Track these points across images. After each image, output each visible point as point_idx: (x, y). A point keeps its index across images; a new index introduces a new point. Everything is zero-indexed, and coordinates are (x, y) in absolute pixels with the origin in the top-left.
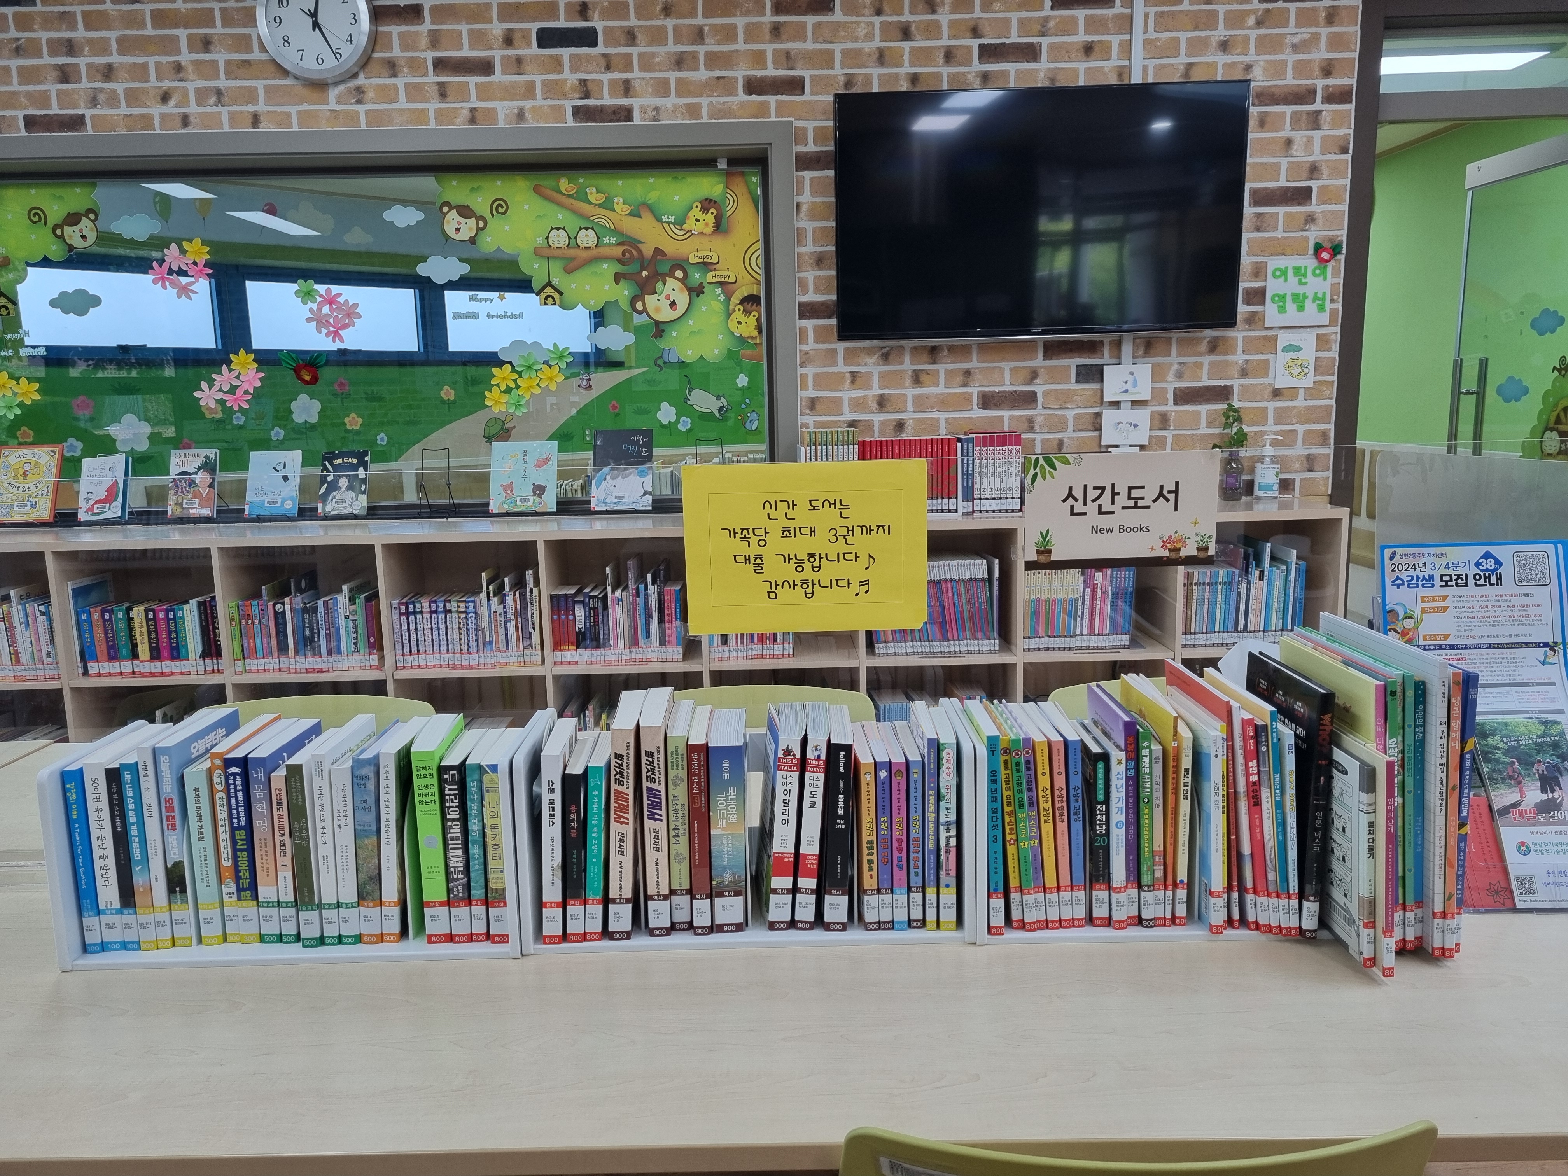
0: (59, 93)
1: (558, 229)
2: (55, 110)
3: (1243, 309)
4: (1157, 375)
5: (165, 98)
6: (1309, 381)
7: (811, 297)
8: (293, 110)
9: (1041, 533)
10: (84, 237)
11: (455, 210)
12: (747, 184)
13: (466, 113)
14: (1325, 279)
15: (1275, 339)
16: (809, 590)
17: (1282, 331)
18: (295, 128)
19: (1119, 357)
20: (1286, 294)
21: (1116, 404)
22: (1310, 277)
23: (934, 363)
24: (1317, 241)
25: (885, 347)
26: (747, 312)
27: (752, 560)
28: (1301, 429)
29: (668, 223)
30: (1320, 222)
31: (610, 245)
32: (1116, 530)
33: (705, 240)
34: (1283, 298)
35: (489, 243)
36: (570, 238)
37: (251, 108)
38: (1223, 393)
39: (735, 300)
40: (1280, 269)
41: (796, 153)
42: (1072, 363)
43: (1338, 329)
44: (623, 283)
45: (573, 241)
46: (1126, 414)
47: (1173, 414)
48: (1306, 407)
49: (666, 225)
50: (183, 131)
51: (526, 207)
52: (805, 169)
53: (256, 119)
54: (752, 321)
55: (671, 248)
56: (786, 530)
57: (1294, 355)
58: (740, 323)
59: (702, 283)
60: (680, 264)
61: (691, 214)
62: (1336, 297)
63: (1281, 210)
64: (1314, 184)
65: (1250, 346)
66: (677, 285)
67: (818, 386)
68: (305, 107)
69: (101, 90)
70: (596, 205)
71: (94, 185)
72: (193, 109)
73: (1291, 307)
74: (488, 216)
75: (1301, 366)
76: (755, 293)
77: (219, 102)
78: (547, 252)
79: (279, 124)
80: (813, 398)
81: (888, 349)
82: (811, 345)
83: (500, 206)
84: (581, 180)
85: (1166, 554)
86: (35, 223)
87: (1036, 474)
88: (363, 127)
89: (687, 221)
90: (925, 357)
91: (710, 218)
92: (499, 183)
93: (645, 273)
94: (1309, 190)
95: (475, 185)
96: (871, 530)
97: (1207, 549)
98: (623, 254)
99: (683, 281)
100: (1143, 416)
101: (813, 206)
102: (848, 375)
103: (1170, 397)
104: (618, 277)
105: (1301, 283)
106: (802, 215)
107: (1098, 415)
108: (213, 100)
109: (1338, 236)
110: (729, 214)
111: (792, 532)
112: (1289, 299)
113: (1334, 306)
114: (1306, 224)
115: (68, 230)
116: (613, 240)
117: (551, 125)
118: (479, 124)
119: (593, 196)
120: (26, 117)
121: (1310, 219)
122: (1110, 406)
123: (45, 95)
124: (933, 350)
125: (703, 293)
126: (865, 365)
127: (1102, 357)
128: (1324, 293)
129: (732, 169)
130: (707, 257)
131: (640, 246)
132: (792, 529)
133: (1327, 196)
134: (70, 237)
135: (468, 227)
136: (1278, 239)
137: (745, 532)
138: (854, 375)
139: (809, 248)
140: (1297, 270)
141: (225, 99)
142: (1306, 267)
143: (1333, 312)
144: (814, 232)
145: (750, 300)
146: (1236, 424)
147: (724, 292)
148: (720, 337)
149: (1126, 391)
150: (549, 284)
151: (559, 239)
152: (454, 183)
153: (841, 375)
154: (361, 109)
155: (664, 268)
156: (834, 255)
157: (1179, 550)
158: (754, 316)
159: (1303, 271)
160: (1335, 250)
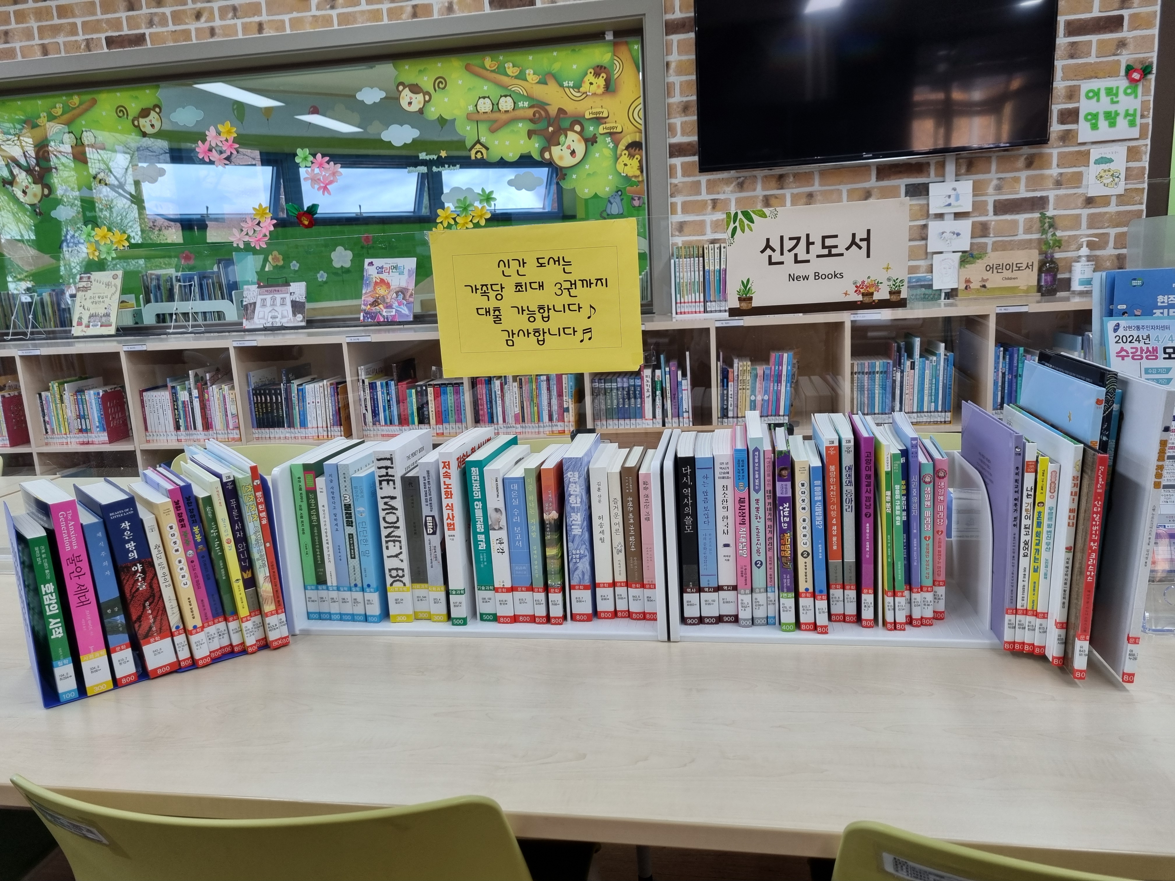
0: (128, 18)
1: (484, 98)
2: (126, 31)
3: (1056, 128)
4: (977, 189)
5: (198, 16)
6: (1120, 189)
7: (679, 139)
8: (286, 18)
9: (743, 282)
10: (152, 126)
11: (407, 89)
12: (630, 51)
13: (409, 10)
14: (1136, 97)
15: (1088, 153)
16: (541, 338)
17: (1094, 146)
18: (288, 31)
19: (943, 175)
20: (1098, 113)
21: (940, 216)
22: (1121, 96)
23: (782, 188)
24: (1129, 63)
25: (740, 177)
26: (631, 156)
27: (492, 312)
28: (1113, 232)
29: (569, 87)
30: (1131, 47)
31: (523, 108)
32: (812, 277)
33: (597, 100)
34: (1095, 116)
35: (433, 112)
36: (493, 104)
37: (257, 19)
38: (1039, 204)
39: (622, 146)
40: (1091, 91)
41: (666, 21)
42: (902, 182)
43: (1148, 141)
44: (534, 138)
45: (495, 106)
46: (949, 224)
47: (993, 223)
48: (1117, 212)
49: (567, 90)
50: (211, 40)
51: (460, 82)
52: (673, 33)
53: (260, 27)
54: (635, 163)
55: (570, 107)
56: (518, 285)
57: (1105, 167)
58: (625, 165)
59: (595, 134)
60: (578, 120)
61: (586, 79)
62: (1146, 113)
63: (1094, 38)
64: (1126, 13)
65: (1064, 160)
66: (576, 137)
67: (685, 211)
68: (295, 15)
69: (156, 14)
70: (512, 77)
71: (158, 87)
72: (218, 23)
73: (1103, 124)
74: (432, 91)
75: (1112, 175)
76: (637, 140)
77: (235, 16)
78: (476, 117)
79: (277, 29)
80: (681, 222)
81: (742, 179)
82: (679, 179)
83: (441, 83)
84: (501, 58)
85: (859, 298)
86: (120, 117)
87: (735, 228)
88: (336, 27)
89: (583, 85)
90: (773, 183)
91: (601, 81)
92: (439, 65)
93: (551, 129)
94: (1121, 18)
95: (422, 68)
96: (591, 284)
97: (899, 292)
98: (534, 115)
99: (580, 133)
100: (965, 226)
101: (680, 63)
102: (709, 202)
103: (991, 208)
104: (530, 134)
105: (1113, 102)
106: (671, 71)
107: (925, 226)
108: (230, 15)
109: (1149, 58)
110: (616, 76)
111: (524, 287)
112: (1101, 117)
113: (1144, 121)
114: (1117, 49)
115: (142, 121)
116: (526, 104)
117: (473, 13)
118: (419, 17)
119: (511, 70)
120: (107, 38)
121: (1122, 44)
122: (935, 218)
123: (118, 21)
124: (781, 177)
125: (596, 142)
126: (724, 193)
127: (929, 176)
128: (1135, 110)
129: (618, 40)
130: (599, 113)
131: (547, 107)
132: (524, 284)
133: (1138, 22)
134: (144, 126)
135: (418, 101)
136: (1091, 64)
137: (484, 288)
138: (715, 202)
139: (677, 99)
140: (1109, 91)
141: (239, 14)
142: (1118, 88)
143: (1144, 127)
144: (681, 85)
145: (634, 146)
146: (1051, 230)
147: (613, 141)
148: (610, 177)
149: (949, 205)
150: (478, 142)
151: (485, 106)
152: (407, 67)
153: (704, 202)
154: (334, 13)
155: (566, 124)
156: (696, 103)
157: (872, 294)
158: (637, 159)
159: (1114, 91)
160: (1145, 71)
